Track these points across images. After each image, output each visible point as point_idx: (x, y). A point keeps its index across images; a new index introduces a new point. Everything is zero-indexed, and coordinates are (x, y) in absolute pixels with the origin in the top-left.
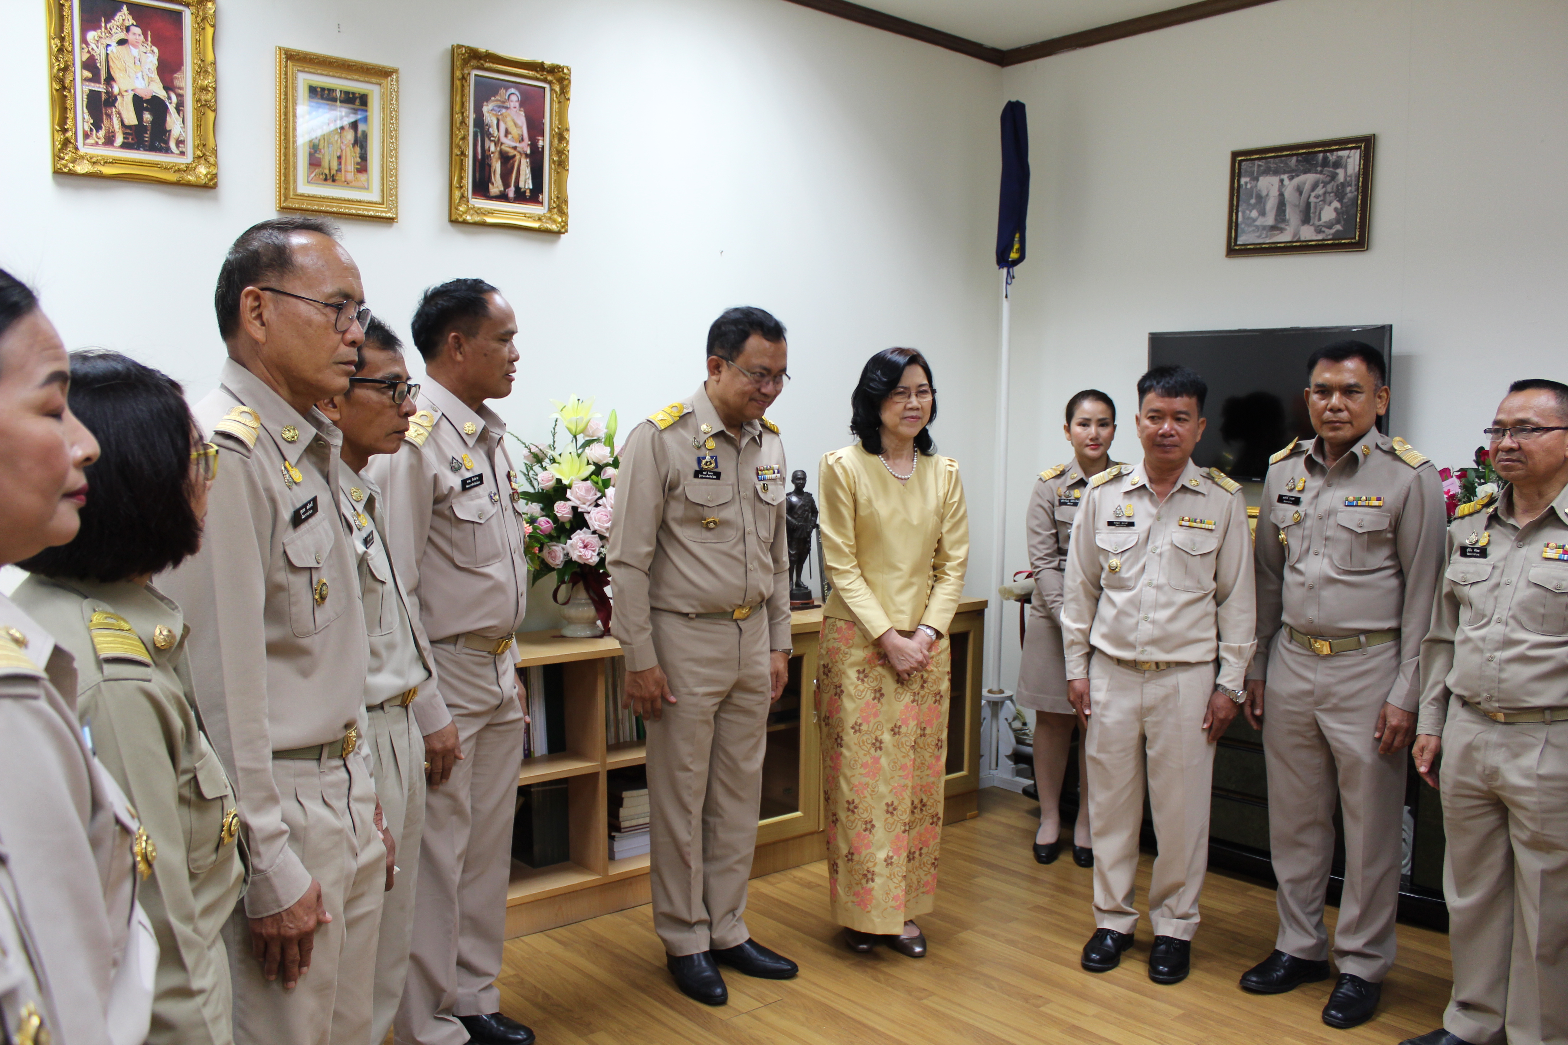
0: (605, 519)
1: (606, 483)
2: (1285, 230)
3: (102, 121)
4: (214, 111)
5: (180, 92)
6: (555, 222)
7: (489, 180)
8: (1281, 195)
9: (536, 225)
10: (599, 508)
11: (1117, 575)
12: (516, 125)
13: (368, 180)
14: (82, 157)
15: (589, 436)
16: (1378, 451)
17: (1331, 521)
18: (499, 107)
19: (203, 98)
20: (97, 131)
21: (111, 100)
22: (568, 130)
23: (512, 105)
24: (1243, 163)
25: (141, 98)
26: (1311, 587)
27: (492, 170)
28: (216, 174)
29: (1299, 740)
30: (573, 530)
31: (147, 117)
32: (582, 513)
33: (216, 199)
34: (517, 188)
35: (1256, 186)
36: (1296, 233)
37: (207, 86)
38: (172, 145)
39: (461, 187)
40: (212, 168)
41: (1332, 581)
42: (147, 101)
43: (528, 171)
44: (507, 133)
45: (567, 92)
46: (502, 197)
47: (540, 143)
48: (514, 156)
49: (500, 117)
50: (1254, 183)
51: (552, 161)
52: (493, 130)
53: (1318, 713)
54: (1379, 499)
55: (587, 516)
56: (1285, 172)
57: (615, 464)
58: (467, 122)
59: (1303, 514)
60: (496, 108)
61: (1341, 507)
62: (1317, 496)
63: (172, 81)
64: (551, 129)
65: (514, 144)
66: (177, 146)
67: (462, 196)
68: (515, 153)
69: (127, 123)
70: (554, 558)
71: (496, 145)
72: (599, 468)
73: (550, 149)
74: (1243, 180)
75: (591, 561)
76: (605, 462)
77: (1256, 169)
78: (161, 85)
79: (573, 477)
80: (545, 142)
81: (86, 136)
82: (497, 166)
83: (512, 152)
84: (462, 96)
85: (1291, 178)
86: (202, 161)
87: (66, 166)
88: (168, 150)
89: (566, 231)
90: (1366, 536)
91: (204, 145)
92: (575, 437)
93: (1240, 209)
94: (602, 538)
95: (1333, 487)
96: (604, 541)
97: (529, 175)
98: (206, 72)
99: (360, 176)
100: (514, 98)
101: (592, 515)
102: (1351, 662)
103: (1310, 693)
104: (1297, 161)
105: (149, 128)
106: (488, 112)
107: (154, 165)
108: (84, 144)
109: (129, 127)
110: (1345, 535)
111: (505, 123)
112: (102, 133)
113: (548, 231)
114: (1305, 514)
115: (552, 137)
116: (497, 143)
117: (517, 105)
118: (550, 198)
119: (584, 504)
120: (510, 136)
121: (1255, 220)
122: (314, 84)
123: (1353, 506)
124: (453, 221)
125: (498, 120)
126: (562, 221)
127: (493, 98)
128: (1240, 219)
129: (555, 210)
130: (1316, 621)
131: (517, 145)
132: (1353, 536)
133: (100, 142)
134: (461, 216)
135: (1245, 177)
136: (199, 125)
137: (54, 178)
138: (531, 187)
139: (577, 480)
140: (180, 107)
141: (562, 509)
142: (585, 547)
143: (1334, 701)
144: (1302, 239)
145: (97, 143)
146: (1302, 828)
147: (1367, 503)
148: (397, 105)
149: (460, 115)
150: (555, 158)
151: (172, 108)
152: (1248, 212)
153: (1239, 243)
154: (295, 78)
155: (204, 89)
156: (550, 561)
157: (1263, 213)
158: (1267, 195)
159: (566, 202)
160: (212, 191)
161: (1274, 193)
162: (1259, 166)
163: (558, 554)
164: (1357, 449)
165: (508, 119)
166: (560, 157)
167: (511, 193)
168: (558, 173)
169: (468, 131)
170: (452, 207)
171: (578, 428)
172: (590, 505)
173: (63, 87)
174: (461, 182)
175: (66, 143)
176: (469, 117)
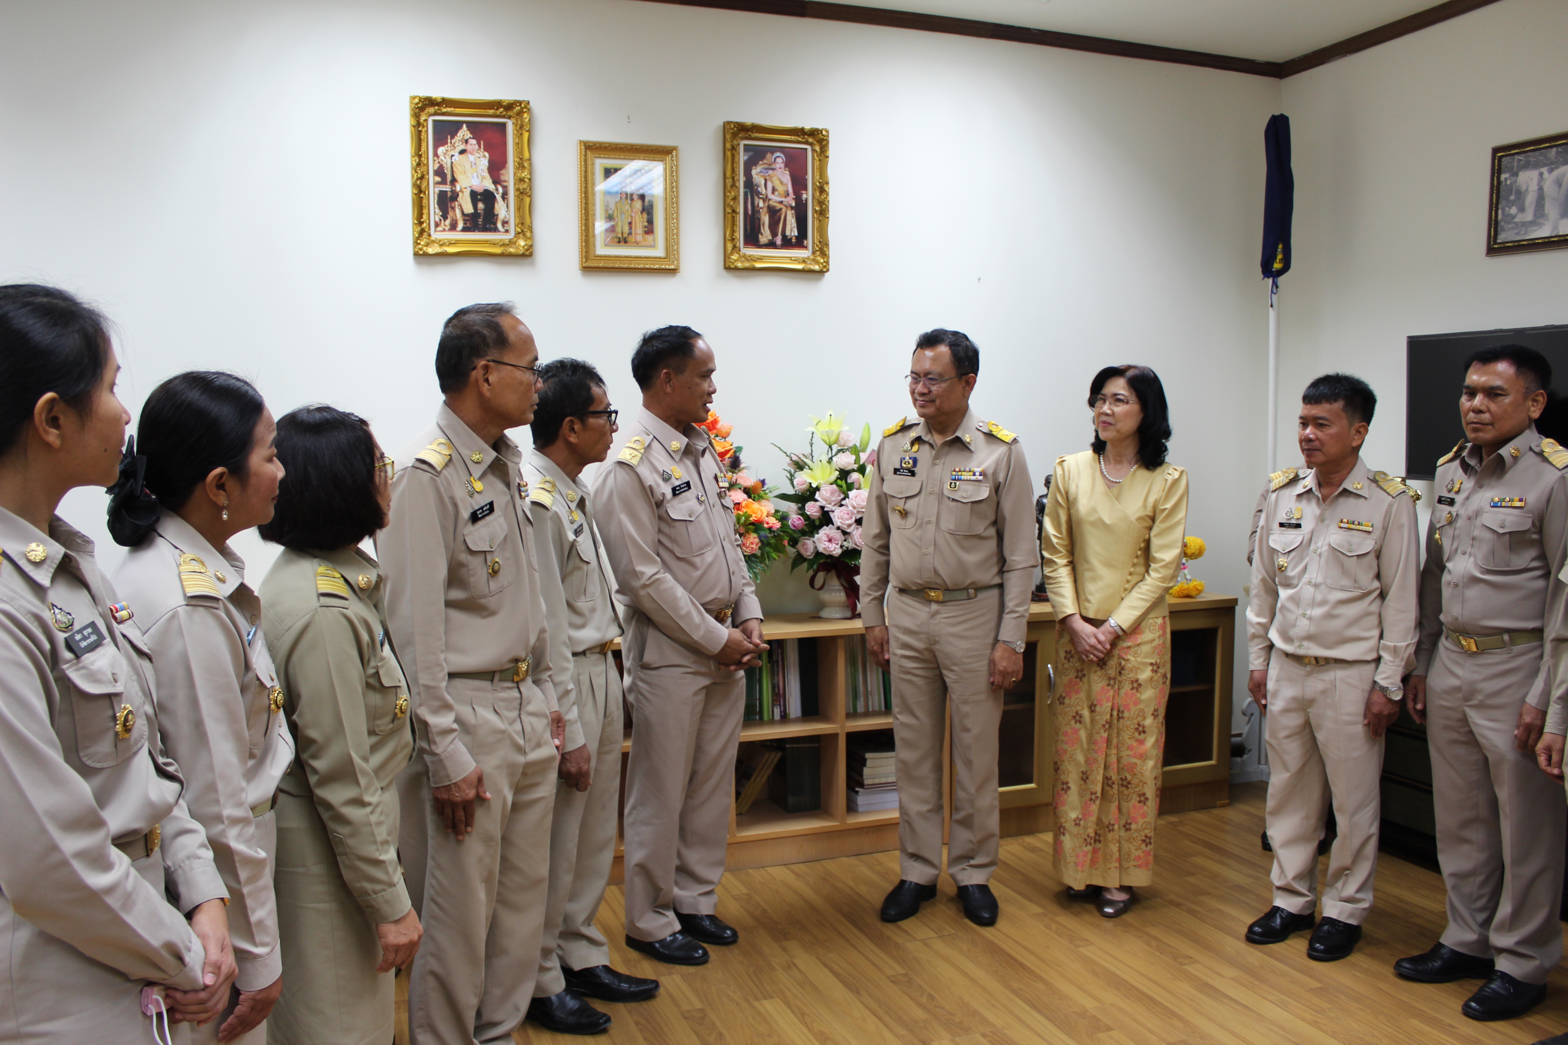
0: (846, 516)
1: (850, 487)
2: (1544, 224)
3: (448, 213)
4: (529, 196)
5: (505, 184)
6: (817, 263)
7: (759, 231)
8: (1541, 189)
9: (800, 267)
10: (843, 507)
12: (781, 182)
13: (654, 240)
14: (434, 242)
15: (841, 446)
16: (1531, 453)
17: (1478, 522)
18: (766, 169)
19: (521, 187)
20: (445, 221)
21: (455, 196)
22: (827, 183)
23: (778, 166)
24: (1504, 159)
25: (476, 192)
26: (1456, 585)
27: (762, 222)
28: (531, 245)
29: (1454, 736)
30: (820, 527)
31: (481, 206)
32: (828, 512)
33: (533, 264)
34: (784, 236)
35: (1516, 182)
36: (1555, 227)
37: (524, 178)
38: (499, 225)
39: (733, 239)
40: (528, 240)
41: (1475, 580)
42: (480, 194)
43: (794, 221)
44: (774, 190)
45: (826, 151)
46: (771, 245)
47: (804, 196)
48: (781, 209)
49: (767, 178)
50: (1513, 179)
51: (815, 211)
52: (762, 189)
53: (1467, 710)
54: (1521, 500)
55: (832, 515)
56: (1544, 165)
57: (862, 470)
58: (737, 185)
59: (1454, 514)
60: (764, 171)
61: (1488, 508)
62: (1467, 498)
63: (499, 177)
64: (814, 184)
65: (780, 199)
66: (503, 226)
67: (734, 247)
68: (782, 206)
69: (466, 212)
70: (806, 550)
71: (764, 201)
72: (844, 474)
73: (813, 201)
74: (1503, 177)
75: (834, 552)
76: (850, 468)
77: (1515, 164)
78: (491, 181)
79: (822, 482)
80: (808, 195)
81: (437, 225)
82: (765, 219)
83: (779, 206)
84: (733, 163)
85: (1551, 171)
86: (521, 236)
87: (421, 249)
88: (496, 230)
89: (828, 270)
90: (1508, 536)
91: (522, 224)
92: (830, 447)
93: (1500, 206)
94: (845, 533)
95: (1484, 489)
96: (847, 536)
97: (795, 225)
98: (524, 167)
99: (647, 236)
100: (779, 160)
101: (836, 513)
102: (1496, 660)
103: (1458, 689)
104: (1557, 153)
105: (482, 214)
106: (757, 174)
107: (486, 242)
108: (435, 231)
109: (468, 215)
110: (1488, 535)
111: (772, 182)
112: (448, 222)
113: (812, 271)
114: (1457, 515)
115: (814, 190)
116: (766, 199)
117: (782, 166)
118: (813, 243)
119: (830, 504)
120: (776, 193)
121: (1514, 217)
122: (608, 166)
123: (1497, 507)
124: (727, 268)
125: (766, 180)
126: (824, 262)
127: (761, 162)
128: (1500, 217)
129: (818, 253)
130: (1460, 618)
131: (783, 199)
132: (1495, 536)
133: (447, 229)
134: (733, 263)
135: (1505, 173)
136: (519, 208)
137: (415, 259)
139: (825, 484)
140: (504, 196)
141: (812, 509)
142: (830, 541)
143: (1480, 697)
144: (1561, 233)
145: (444, 230)
146: (1466, 824)
147: (1509, 504)
148: (677, 176)
149: (730, 180)
150: (817, 208)
151: (499, 197)
152: (1507, 209)
153: (1498, 241)
154: (593, 164)
155: (522, 180)
156: (803, 552)
157: (1522, 209)
158: (1527, 190)
159: (827, 245)
160: (529, 260)
161: (1534, 187)
162: (1519, 160)
163: (809, 547)
164: (1506, 451)
165: (775, 179)
166: (821, 207)
167: (779, 240)
168: (820, 221)
169: (739, 192)
170: (726, 257)
171: (833, 439)
172: (835, 505)
173: (421, 191)
174: (733, 235)
175: (422, 232)
176: (739, 181)
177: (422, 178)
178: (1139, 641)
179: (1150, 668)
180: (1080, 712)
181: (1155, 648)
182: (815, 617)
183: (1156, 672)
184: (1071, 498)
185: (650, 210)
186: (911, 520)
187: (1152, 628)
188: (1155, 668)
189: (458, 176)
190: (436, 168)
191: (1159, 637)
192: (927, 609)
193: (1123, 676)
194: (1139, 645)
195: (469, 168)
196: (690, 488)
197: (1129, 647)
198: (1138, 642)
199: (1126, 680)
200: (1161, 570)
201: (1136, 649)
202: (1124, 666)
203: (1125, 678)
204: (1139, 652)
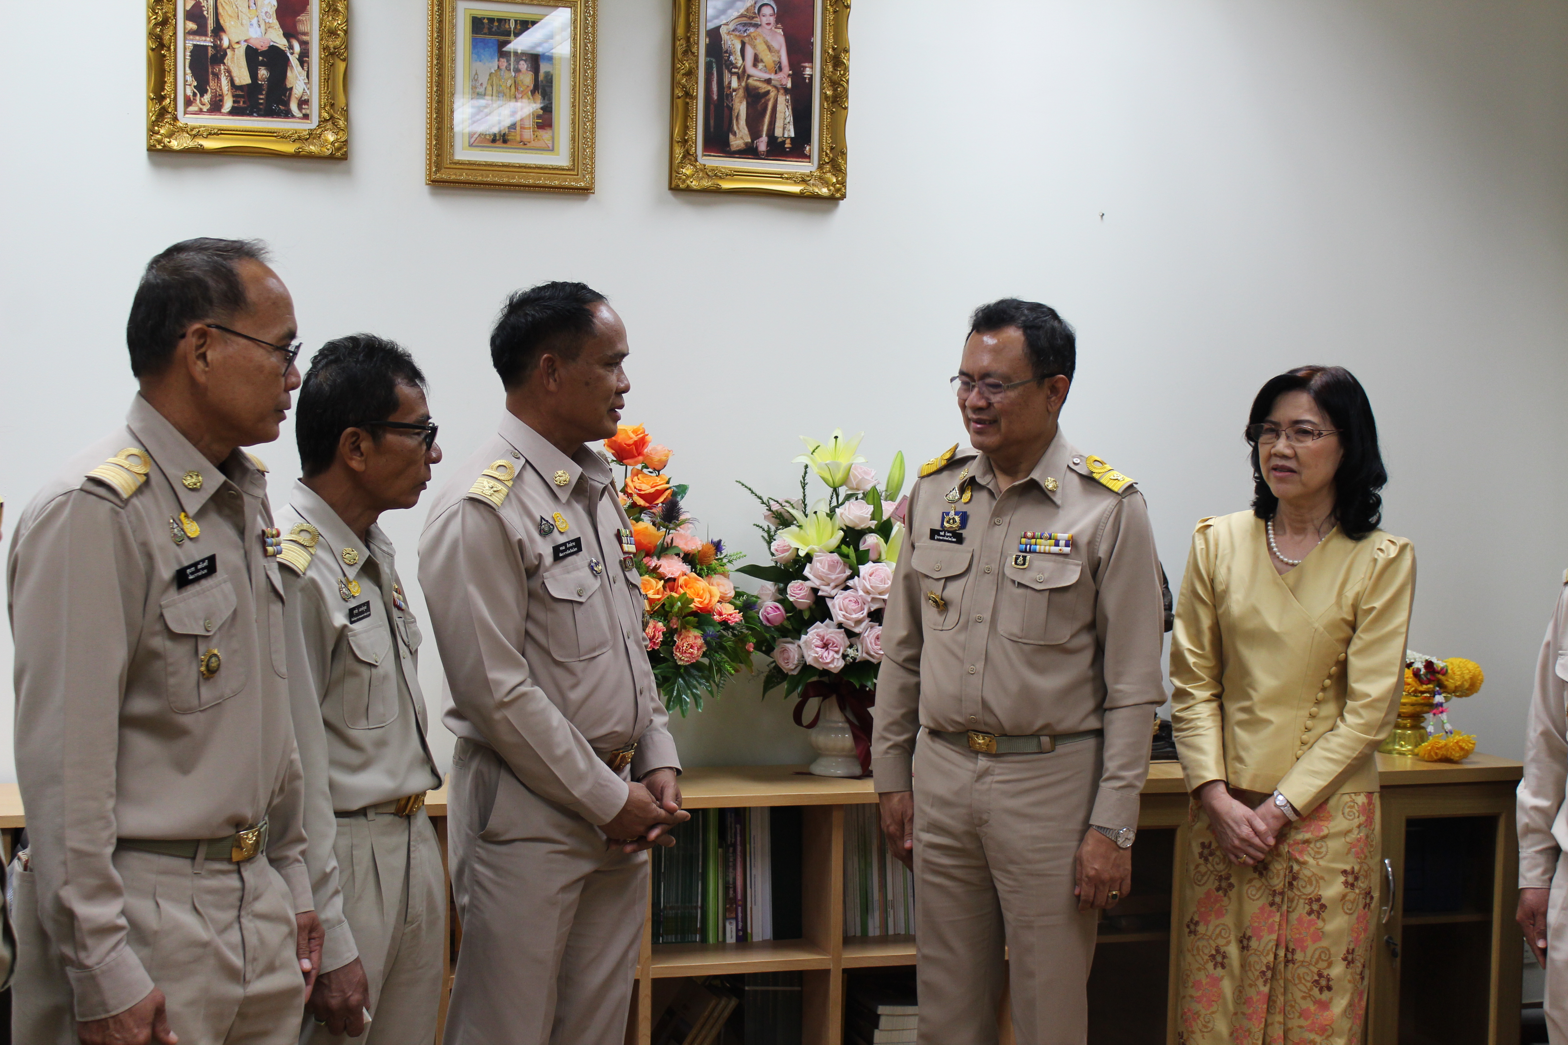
0: (853, 606)
1: (863, 557)
3: (208, 83)
4: (344, 60)
5: (305, 38)
6: (826, 183)
7: (730, 129)
9: (796, 189)
10: (849, 591)
12: (770, 48)
13: (553, 138)
14: (182, 130)
15: (851, 488)
18: (745, 25)
19: (331, 44)
20: (202, 96)
21: (219, 56)
22: (847, 51)
23: (764, 20)
25: (256, 50)
27: (735, 114)
28: (346, 141)
30: (810, 623)
31: (263, 73)
32: (823, 598)
33: (348, 172)
34: (772, 137)
37: (336, 29)
38: (294, 106)
40: (341, 133)
42: (263, 53)
43: (789, 113)
44: (756, 60)
46: (750, 152)
47: (808, 71)
48: (768, 92)
49: (746, 40)
51: (824, 97)
52: (737, 59)
55: (829, 603)
57: (884, 530)
58: (694, 50)
63: (294, 26)
64: (824, 51)
65: (767, 76)
66: (300, 108)
67: (687, 154)
68: (769, 88)
69: (238, 82)
70: (787, 660)
71: (739, 78)
72: (853, 535)
73: (822, 79)
75: (832, 666)
76: (863, 526)
78: (281, 32)
79: (816, 548)
80: (814, 70)
81: (188, 102)
82: (741, 108)
83: (764, 87)
84: (688, 14)
86: (329, 125)
87: (160, 142)
88: (287, 114)
89: (843, 197)
91: (332, 105)
92: (835, 490)
94: (850, 634)
96: (853, 640)
97: (790, 119)
98: (336, 11)
99: (541, 133)
101: (836, 601)
105: (265, 87)
106: (729, 33)
107: (271, 134)
108: (185, 113)
109: (241, 88)
111: (754, 47)
112: (207, 98)
113: (817, 197)
115: (824, 62)
116: (742, 75)
117: (772, 20)
118: (821, 150)
119: (828, 585)
120: (760, 65)
122: (479, 14)
124: (674, 189)
125: (743, 44)
126: (838, 182)
129: (828, 167)
131: (773, 76)
133: (205, 109)
134: (684, 181)
136: (328, 79)
137: (150, 157)
138: (793, 135)
139: (821, 551)
140: (303, 59)
141: (797, 592)
142: (825, 646)
145: (201, 111)
148: (593, 34)
150: (829, 93)
151: (294, 60)
154: (454, 9)
155: (332, 33)
156: (782, 664)
159: (844, 154)
160: (342, 165)
163: (791, 655)
166: (835, 90)
167: (762, 145)
168: (832, 113)
169: (697, 62)
170: (673, 170)
171: (839, 476)
172: (836, 587)
173: (162, 45)
174: (686, 134)
175: (162, 114)
176: (698, 44)
177: (164, 23)
178: (1326, 832)
179: (1342, 879)
180: (1222, 949)
181: (1352, 845)
182: (803, 774)
183: (1352, 885)
184: (1220, 588)
185: (548, 89)
186: (952, 615)
187: (1347, 810)
188: (1350, 879)
189: (226, 22)
190: (188, 8)
191: (1359, 827)
193: (1295, 890)
194: (1324, 838)
195: (246, 10)
196: (580, 550)
197: (1307, 842)
198: (1322, 834)
199: (1299, 896)
200: (1363, 712)
201: (1318, 845)
202: (1298, 873)
203: (1299, 893)
204: (1324, 850)
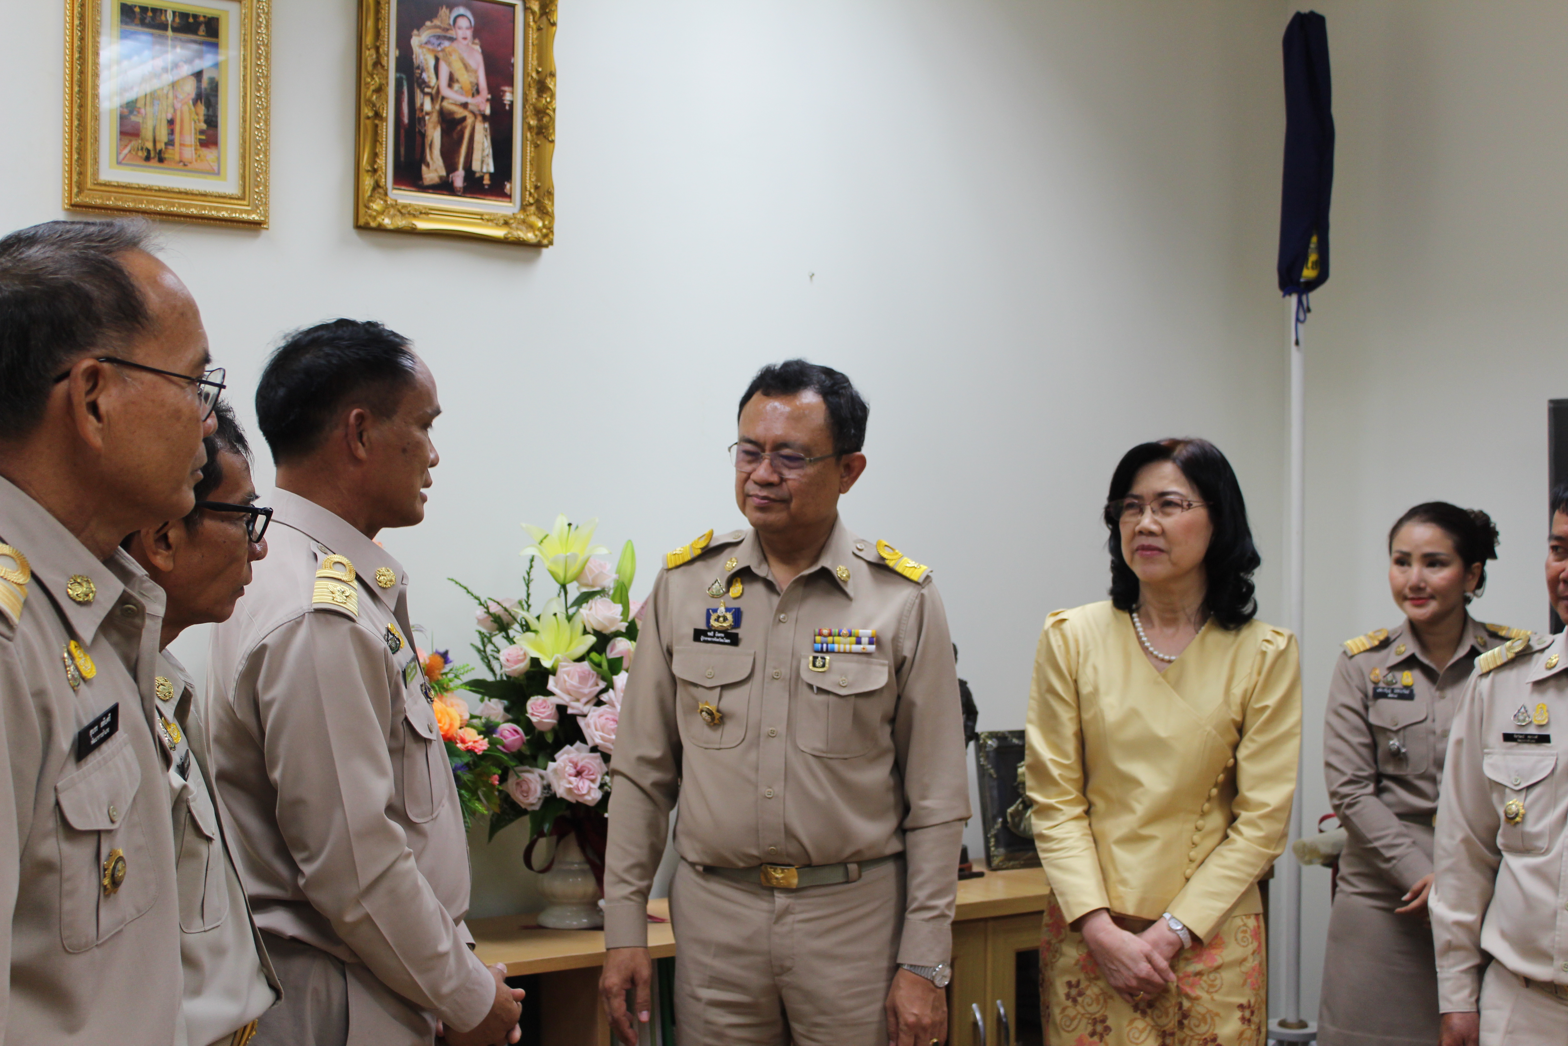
1: (615, 666)
6: (531, 227)
7: (422, 160)
9: (499, 233)
10: (603, 707)
11: (1519, 826)
12: (466, 67)
13: (218, 159)
15: (586, 585)
18: (439, 37)
22: (553, 75)
23: (460, 34)
27: (428, 142)
30: (558, 746)
32: (574, 717)
39: (375, 171)
43: (487, 143)
44: (452, 80)
45: (552, 12)
46: (445, 187)
47: (508, 97)
48: (464, 119)
49: (440, 55)
51: (527, 127)
52: (429, 76)
55: (581, 722)
57: (631, 633)
58: (384, 63)
60: (434, 40)
64: (526, 74)
65: (463, 99)
67: (377, 186)
68: (465, 113)
70: (527, 793)
71: (432, 100)
72: (603, 640)
73: (524, 107)
75: (588, 798)
76: (613, 629)
79: (559, 656)
80: (515, 96)
82: (435, 135)
83: (460, 113)
84: (377, 20)
89: (551, 243)
92: (564, 587)
97: (489, 151)
100: (463, 23)
101: (591, 719)
106: (421, 46)
111: (449, 64)
113: (520, 244)
115: (526, 87)
116: (436, 97)
117: (469, 34)
118: (524, 188)
119: (578, 700)
120: (456, 86)
122: (129, 1)
124: (362, 228)
125: (437, 60)
126: (544, 226)
127: (428, 23)
129: (532, 209)
131: (469, 100)
134: (375, 218)
138: (492, 170)
139: (565, 660)
141: (540, 710)
142: (579, 774)
148: (268, 35)
149: (373, 52)
150: (533, 122)
156: (518, 797)
159: (550, 194)
163: (532, 786)
165: (454, 58)
166: (540, 120)
167: (458, 178)
168: (537, 146)
169: (387, 78)
170: (359, 203)
171: (573, 570)
172: (587, 703)
174: (375, 162)
176: (387, 55)
178: (1219, 961)
179: (1238, 1014)
181: (1247, 975)
183: (1249, 1021)
185: (212, 99)
187: (1240, 936)
188: (1247, 1014)
191: (1253, 953)
192: (764, 905)
193: (1186, 1030)
194: (1218, 968)
197: (1199, 974)
198: (1216, 964)
199: (1192, 1037)
200: (1262, 823)
201: (1212, 976)
202: (1189, 1010)
203: (1191, 1033)
204: (1218, 982)
